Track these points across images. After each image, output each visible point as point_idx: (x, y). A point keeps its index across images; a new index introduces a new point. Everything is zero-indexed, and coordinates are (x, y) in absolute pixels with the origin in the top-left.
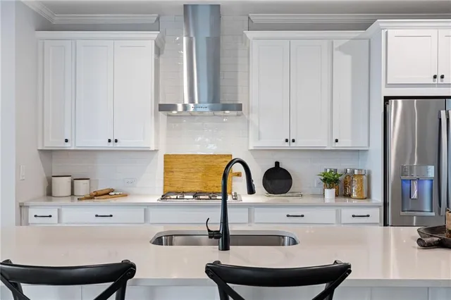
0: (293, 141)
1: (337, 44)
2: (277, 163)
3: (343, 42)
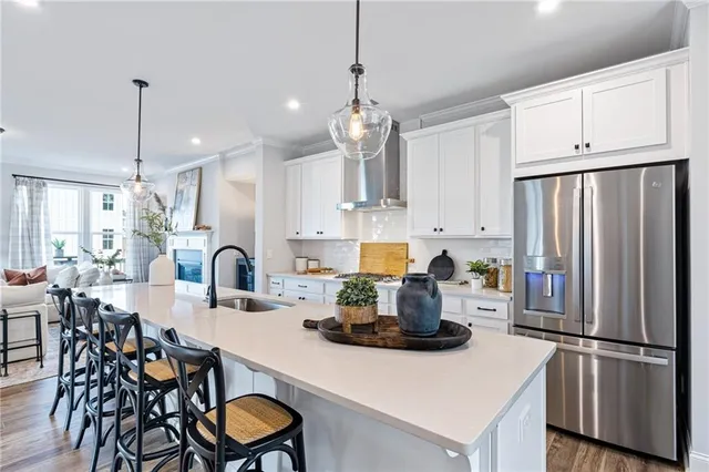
0: (441, 230)
1: (483, 128)
2: (445, 252)
3: (490, 125)
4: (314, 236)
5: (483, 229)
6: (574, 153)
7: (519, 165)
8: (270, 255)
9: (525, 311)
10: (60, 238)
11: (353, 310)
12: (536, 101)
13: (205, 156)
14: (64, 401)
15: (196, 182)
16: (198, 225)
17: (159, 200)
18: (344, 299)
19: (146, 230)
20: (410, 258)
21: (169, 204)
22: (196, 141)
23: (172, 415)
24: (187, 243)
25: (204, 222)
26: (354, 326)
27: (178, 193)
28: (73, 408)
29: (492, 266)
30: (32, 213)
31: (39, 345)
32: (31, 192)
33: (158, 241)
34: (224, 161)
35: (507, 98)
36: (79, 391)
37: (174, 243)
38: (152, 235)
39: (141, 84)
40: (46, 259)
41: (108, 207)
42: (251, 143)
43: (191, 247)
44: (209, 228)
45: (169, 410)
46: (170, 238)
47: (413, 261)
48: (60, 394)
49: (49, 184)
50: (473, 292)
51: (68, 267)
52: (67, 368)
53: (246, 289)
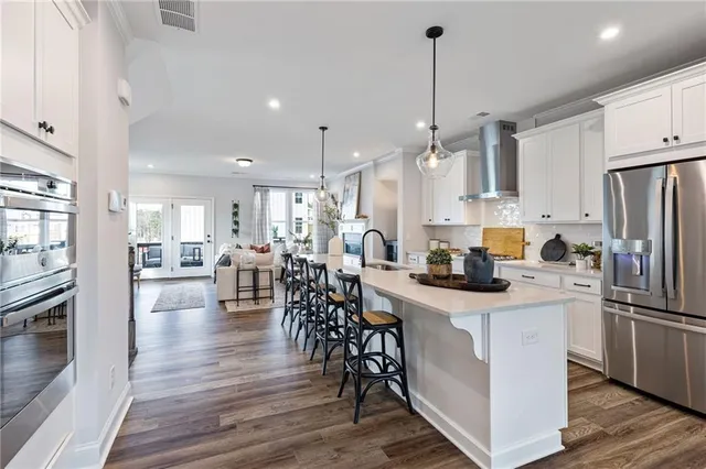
0: (549, 216)
1: (586, 125)
2: (558, 236)
4: (442, 222)
5: (587, 215)
6: (664, 145)
7: (611, 159)
8: (408, 237)
9: (613, 287)
10: (275, 225)
11: (434, 266)
12: (630, 100)
13: (362, 164)
14: (288, 317)
15: (357, 183)
16: (359, 215)
17: (333, 197)
18: (430, 261)
19: (325, 219)
20: (526, 240)
21: (340, 200)
22: (356, 155)
23: (341, 326)
24: (351, 229)
25: (363, 213)
26: (434, 276)
27: (346, 190)
28: (293, 321)
29: (597, 249)
30: (262, 209)
31: (272, 288)
32: (262, 196)
33: (333, 227)
34: (376, 165)
35: (600, 100)
36: (295, 311)
37: (343, 228)
38: (329, 221)
39: (323, 129)
40: (270, 240)
41: (299, 201)
42: (393, 152)
43: (354, 231)
44: (365, 217)
45: (340, 324)
46: (341, 224)
47: (529, 244)
48: (286, 314)
49: (271, 190)
50: (578, 271)
51: (281, 245)
52: (289, 300)
53: (392, 260)
